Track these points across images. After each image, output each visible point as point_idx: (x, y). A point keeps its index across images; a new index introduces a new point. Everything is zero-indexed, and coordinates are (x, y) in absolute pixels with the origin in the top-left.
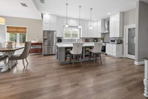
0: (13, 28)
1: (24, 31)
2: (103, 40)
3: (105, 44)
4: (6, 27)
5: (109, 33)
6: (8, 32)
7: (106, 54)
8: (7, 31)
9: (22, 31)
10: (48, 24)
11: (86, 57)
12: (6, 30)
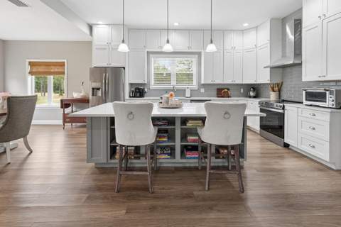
0: (40, 65)
1: (60, 70)
2: (280, 91)
3: (283, 109)
4: (27, 63)
5: (300, 64)
6: (31, 73)
7: (286, 146)
8: (29, 73)
9: (56, 70)
10: (105, 49)
11: (189, 155)
12: (28, 69)
